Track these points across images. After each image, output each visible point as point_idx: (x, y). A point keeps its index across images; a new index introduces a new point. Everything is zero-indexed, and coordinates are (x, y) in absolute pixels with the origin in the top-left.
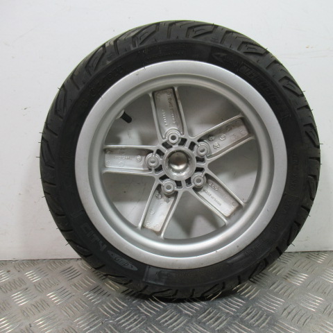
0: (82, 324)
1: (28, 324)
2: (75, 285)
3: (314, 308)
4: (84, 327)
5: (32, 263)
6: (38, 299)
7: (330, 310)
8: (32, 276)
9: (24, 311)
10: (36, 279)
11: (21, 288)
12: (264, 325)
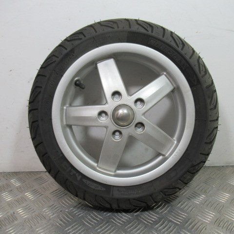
0: (48, 212)
1: (12, 212)
2: (44, 188)
3: (198, 202)
4: (49, 214)
5: (15, 174)
6: (19, 196)
7: (208, 203)
8: (15, 183)
9: (10, 204)
10: (18, 184)
11: (7, 190)
12: (165, 212)
